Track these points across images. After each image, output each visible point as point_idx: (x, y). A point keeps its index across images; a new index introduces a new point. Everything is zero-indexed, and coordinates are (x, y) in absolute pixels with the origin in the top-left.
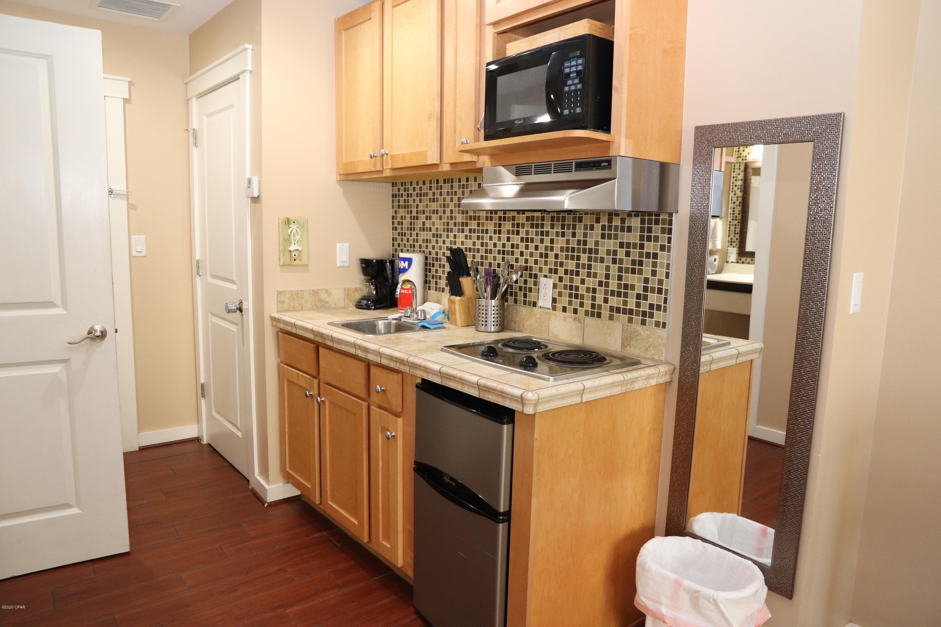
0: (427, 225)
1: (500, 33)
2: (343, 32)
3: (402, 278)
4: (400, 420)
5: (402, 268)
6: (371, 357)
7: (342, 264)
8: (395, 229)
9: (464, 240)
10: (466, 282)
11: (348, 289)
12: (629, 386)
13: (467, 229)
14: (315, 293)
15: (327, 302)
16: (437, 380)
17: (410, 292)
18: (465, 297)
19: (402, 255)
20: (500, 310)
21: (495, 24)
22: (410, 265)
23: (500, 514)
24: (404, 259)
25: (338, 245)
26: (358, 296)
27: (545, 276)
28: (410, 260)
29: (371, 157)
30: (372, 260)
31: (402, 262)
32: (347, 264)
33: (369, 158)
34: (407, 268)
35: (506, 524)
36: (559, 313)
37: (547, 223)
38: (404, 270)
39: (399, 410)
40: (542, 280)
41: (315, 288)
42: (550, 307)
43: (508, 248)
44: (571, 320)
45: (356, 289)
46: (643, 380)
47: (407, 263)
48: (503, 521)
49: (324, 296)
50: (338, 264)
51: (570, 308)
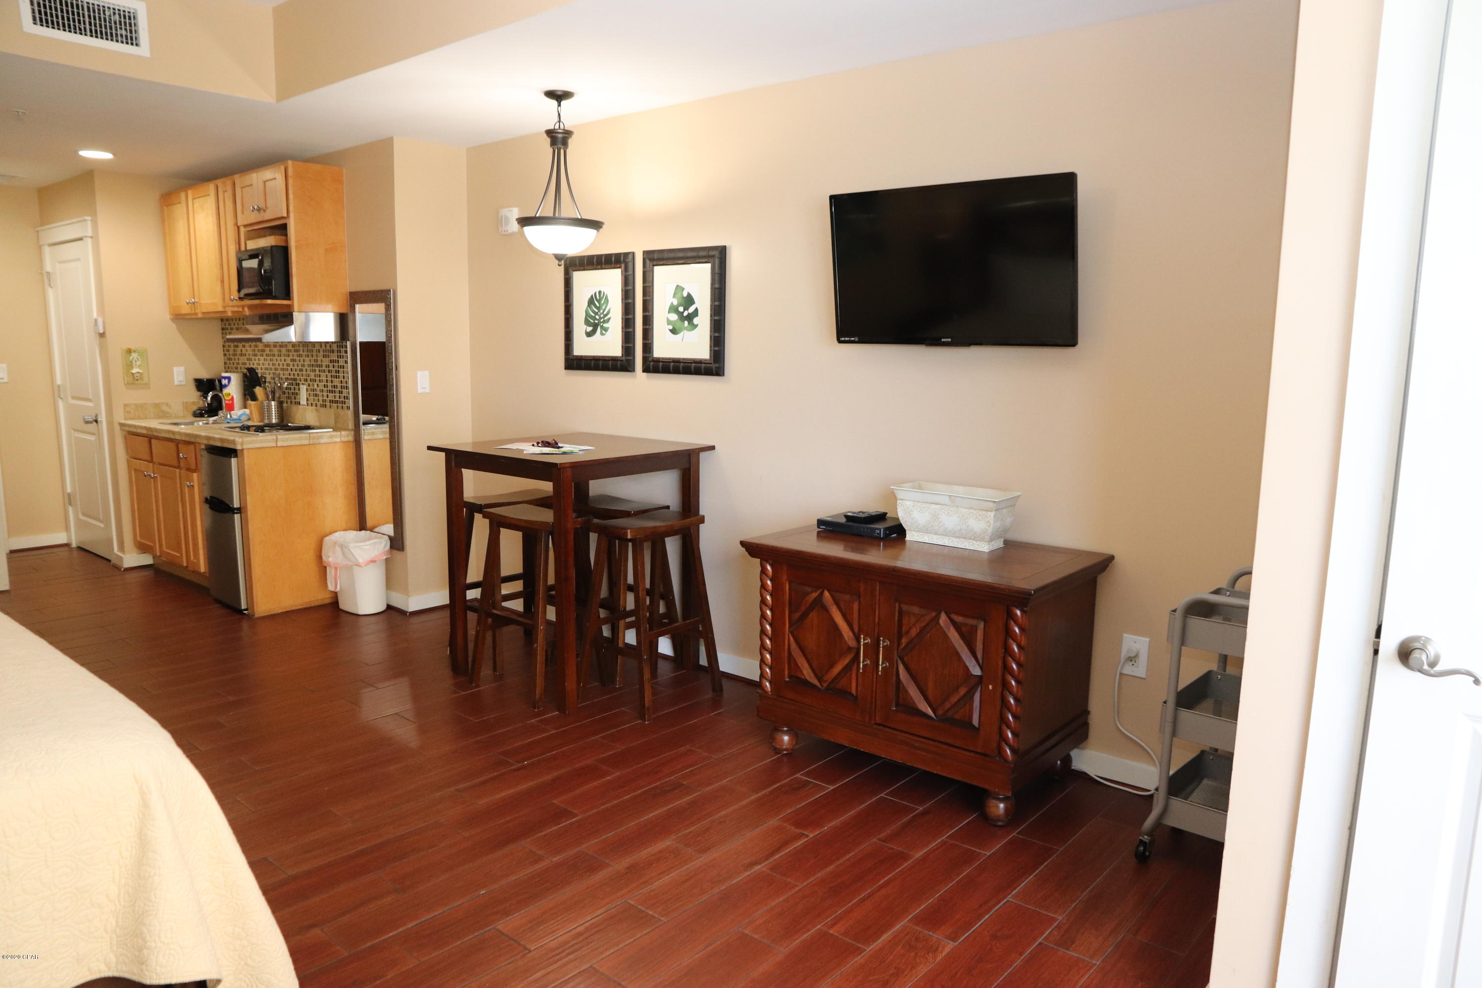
0: (244, 352)
1: (248, 231)
2: (165, 207)
3: (225, 391)
4: (195, 475)
5: (224, 384)
6: (177, 437)
7: (180, 383)
8: (225, 355)
9: (264, 362)
10: (258, 391)
11: (186, 403)
12: (315, 440)
13: (264, 353)
14: (157, 406)
15: (168, 413)
16: (215, 444)
17: (231, 402)
18: (258, 402)
19: (224, 375)
20: (278, 408)
21: (245, 226)
22: (229, 382)
23: (234, 509)
24: (225, 378)
25: (175, 369)
26: (195, 408)
27: (303, 384)
28: (229, 379)
29: (188, 304)
30: (203, 379)
31: (223, 380)
32: (184, 383)
33: (186, 304)
34: (227, 384)
35: (239, 515)
36: (310, 407)
37: (301, 348)
38: (226, 386)
39: (194, 467)
40: (301, 386)
41: (157, 402)
42: (306, 404)
43: (285, 367)
44: (314, 411)
45: (194, 403)
46: (328, 438)
47: (227, 380)
48: (237, 513)
49: (164, 408)
50: (176, 383)
51: (314, 404)
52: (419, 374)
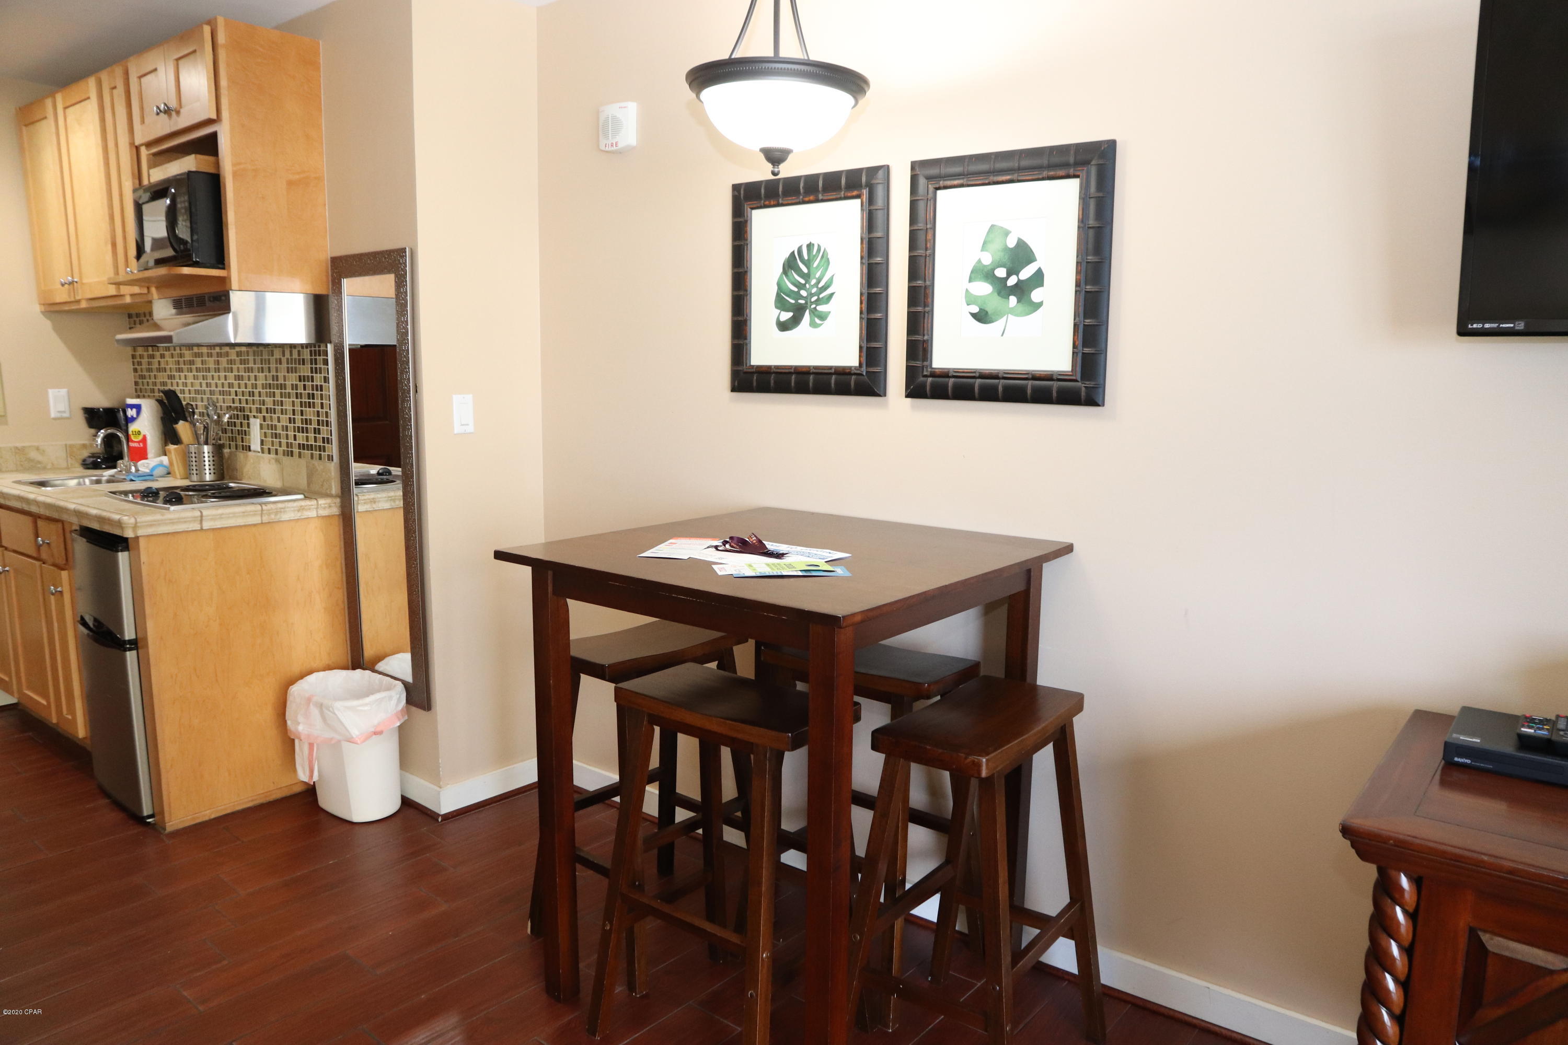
0: (162, 366)
1: (155, 155)
2: (23, 129)
3: (132, 428)
4: (64, 574)
5: (129, 416)
7: (59, 415)
8: (135, 370)
9: (193, 381)
10: (182, 427)
11: (71, 446)
12: (273, 516)
13: (194, 367)
14: (20, 451)
15: (39, 462)
16: (95, 526)
17: (141, 445)
18: (182, 446)
19: (130, 401)
20: (213, 457)
21: (149, 145)
22: (138, 413)
23: (125, 642)
24: (132, 406)
25: (51, 393)
26: (85, 454)
27: (254, 417)
28: (138, 408)
29: (63, 285)
30: (99, 409)
31: (129, 409)
32: (67, 415)
33: (60, 286)
34: (135, 416)
35: (134, 652)
36: (266, 455)
37: (251, 358)
38: (133, 419)
39: (61, 561)
40: (252, 420)
41: (19, 445)
42: (259, 450)
43: (226, 389)
44: (273, 461)
45: (84, 446)
46: (294, 511)
47: (134, 410)
48: (130, 649)
49: (33, 455)
50: (53, 415)
51: (273, 452)
52: (456, 399)
